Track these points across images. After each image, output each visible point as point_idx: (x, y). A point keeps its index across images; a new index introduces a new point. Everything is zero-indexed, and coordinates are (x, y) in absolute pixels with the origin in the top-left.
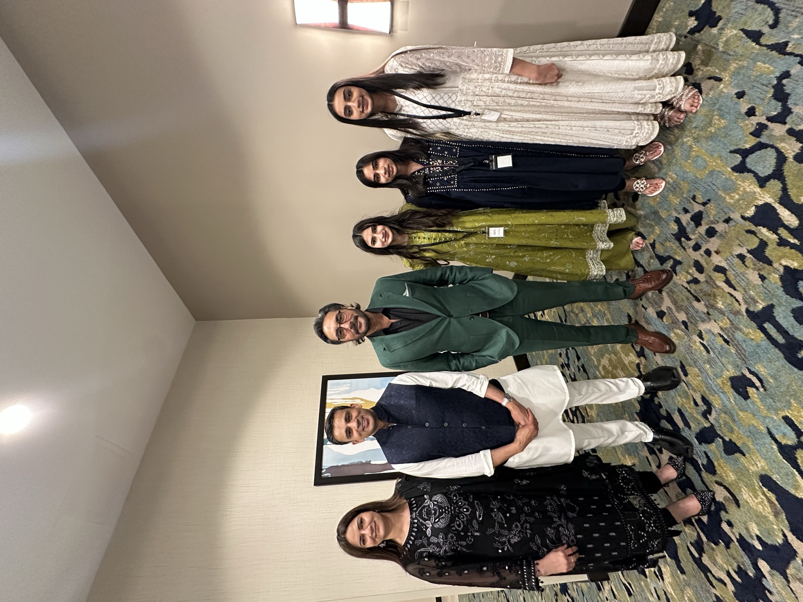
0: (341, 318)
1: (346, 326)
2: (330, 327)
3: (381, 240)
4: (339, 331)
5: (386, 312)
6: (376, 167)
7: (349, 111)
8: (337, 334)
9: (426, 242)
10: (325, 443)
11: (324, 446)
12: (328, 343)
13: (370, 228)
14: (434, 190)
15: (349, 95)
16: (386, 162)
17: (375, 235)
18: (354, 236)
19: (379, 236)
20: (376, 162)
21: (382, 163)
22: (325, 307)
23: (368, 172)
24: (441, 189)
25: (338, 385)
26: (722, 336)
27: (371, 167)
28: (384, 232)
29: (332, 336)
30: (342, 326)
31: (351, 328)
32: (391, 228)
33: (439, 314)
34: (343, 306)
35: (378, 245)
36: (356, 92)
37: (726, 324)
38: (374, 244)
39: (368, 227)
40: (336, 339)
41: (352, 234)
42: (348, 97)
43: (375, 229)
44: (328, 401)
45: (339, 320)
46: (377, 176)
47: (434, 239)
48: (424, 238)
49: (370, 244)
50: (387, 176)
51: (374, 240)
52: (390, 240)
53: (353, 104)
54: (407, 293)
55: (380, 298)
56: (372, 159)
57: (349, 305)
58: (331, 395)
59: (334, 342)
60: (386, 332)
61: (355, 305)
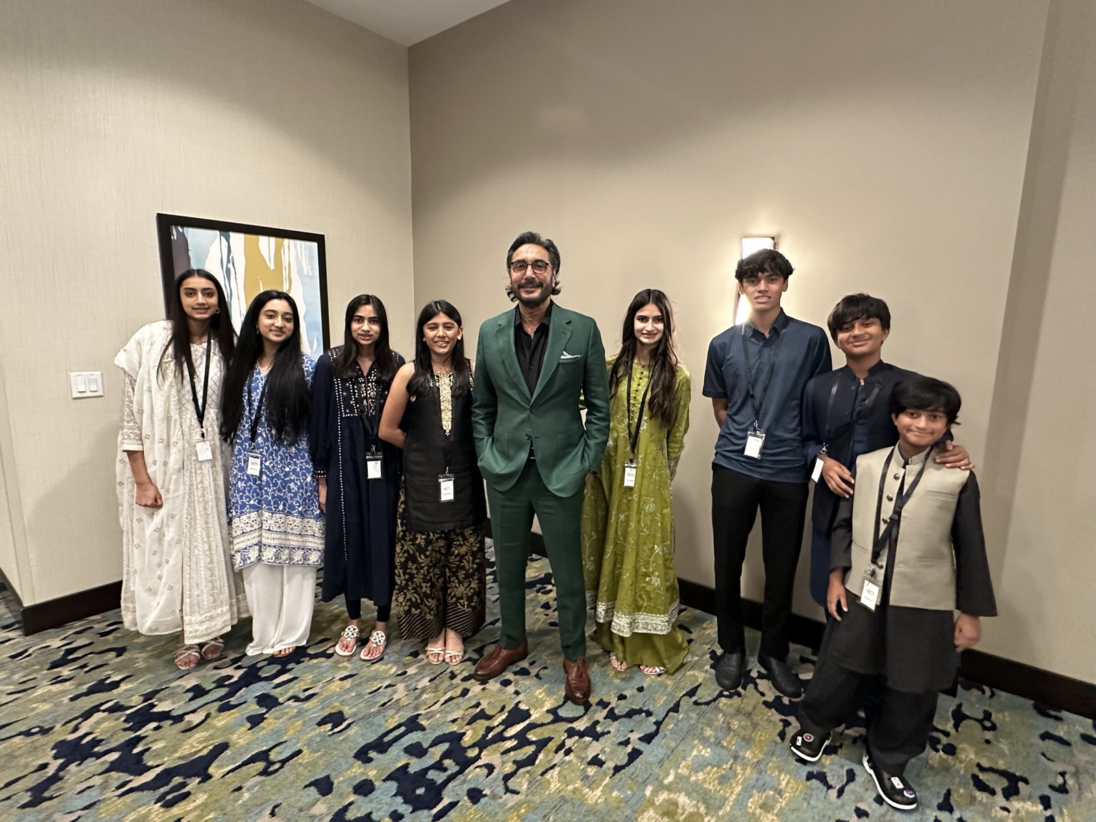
0: (540, 266)
1: (529, 272)
2: (528, 252)
3: (644, 328)
4: (523, 264)
5: (543, 330)
6: (371, 320)
7: (191, 294)
8: (519, 261)
9: (634, 386)
10: (223, 233)
11: (218, 232)
12: (510, 250)
13: (660, 314)
14: (338, 390)
15: (208, 294)
16: (376, 333)
17: (650, 321)
18: (649, 292)
19: (649, 326)
20: (377, 322)
21: (376, 328)
22: (555, 248)
23: (367, 311)
24: (339, 398)
25: (311, 258)
26: (389, 701)
27: (372, 315)
28: (656, 332)
29: (518, 255)
30: (530, 267)
31: (526, 279)
32: (660, 341)
33: (535, 396)
34: (557, 271)
35: (638, 325)
36: (214, 300)
37: (404, 702)
38: (638, 319)
39: (661, 311)
40: (514, 261)
41: (653, 289)
42: (207, 293)
43: (659, 320)
44: (286, 241)
45: (536, 264)
46: (361, 319)
47: (635, 398)
48: (639, 385)
49: (639, 314)
50: (360, 332)
51: (644, 319)
52: (645, 340)
53: (200, 298)
54: (566, 356)
55: (564, 322)
56: (381, 318)
57: (558, 280)
58: (295, 246)
59: (509, 258)
60: (519, 329)
61: (558, 287)
